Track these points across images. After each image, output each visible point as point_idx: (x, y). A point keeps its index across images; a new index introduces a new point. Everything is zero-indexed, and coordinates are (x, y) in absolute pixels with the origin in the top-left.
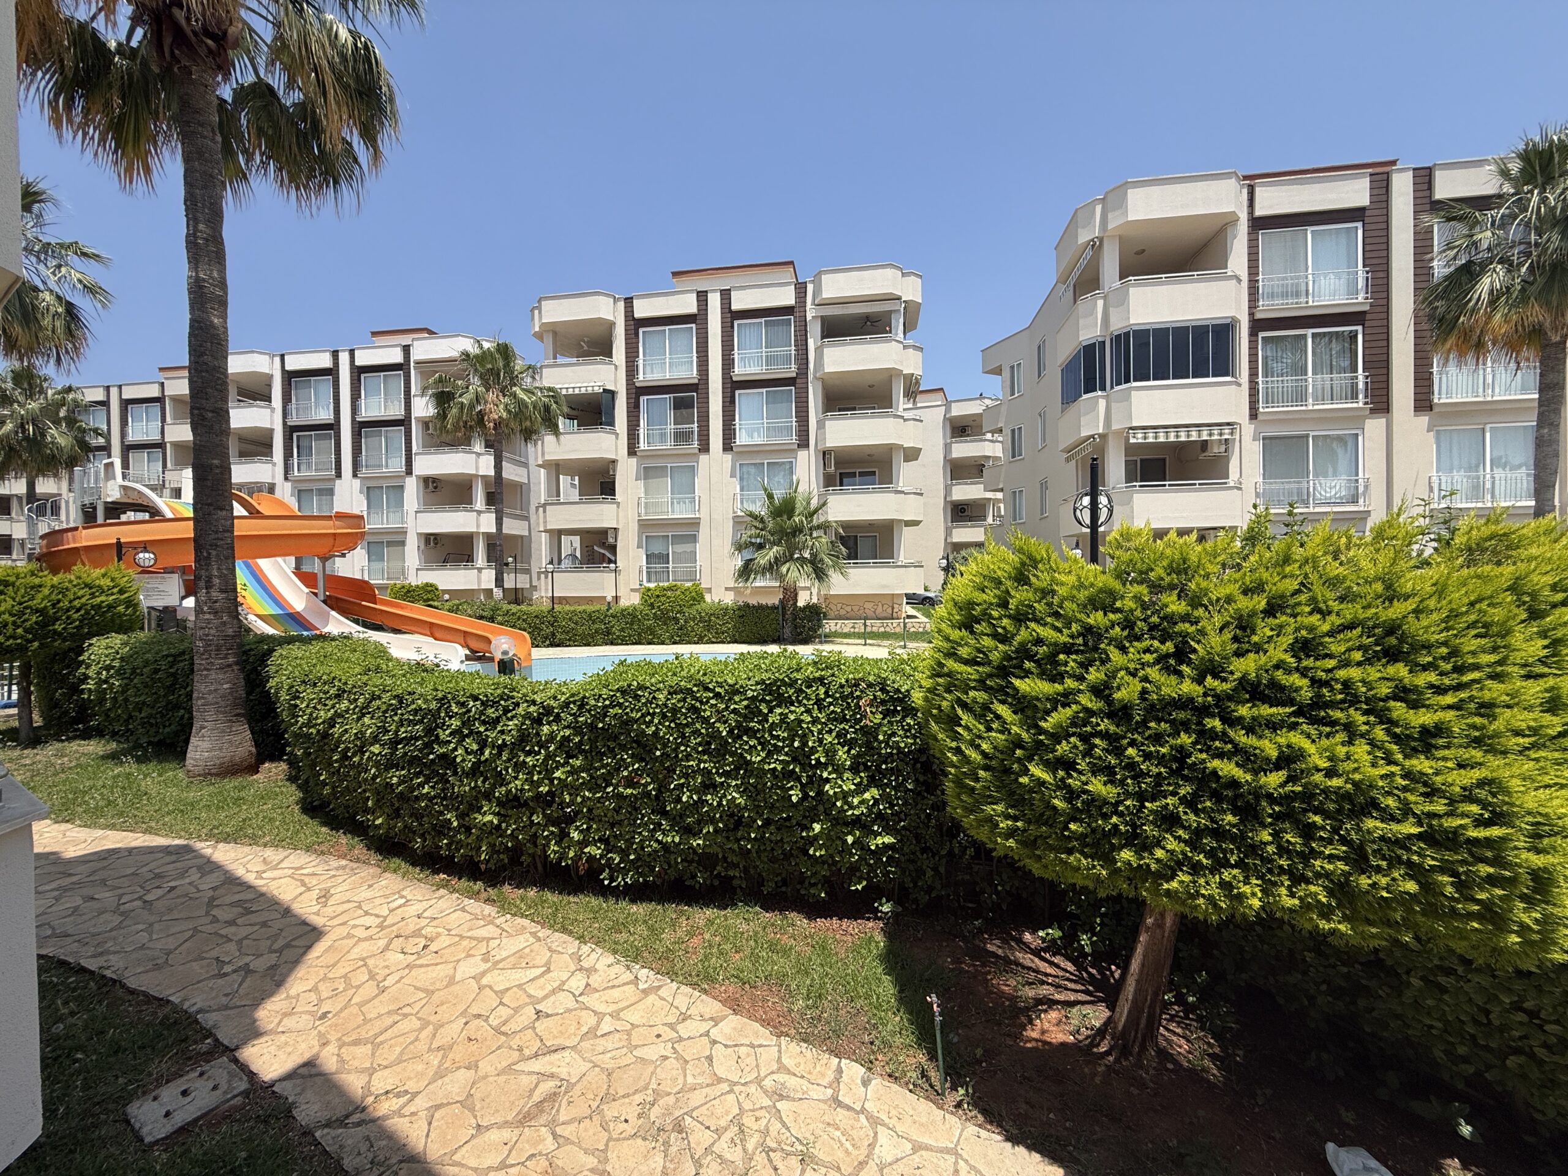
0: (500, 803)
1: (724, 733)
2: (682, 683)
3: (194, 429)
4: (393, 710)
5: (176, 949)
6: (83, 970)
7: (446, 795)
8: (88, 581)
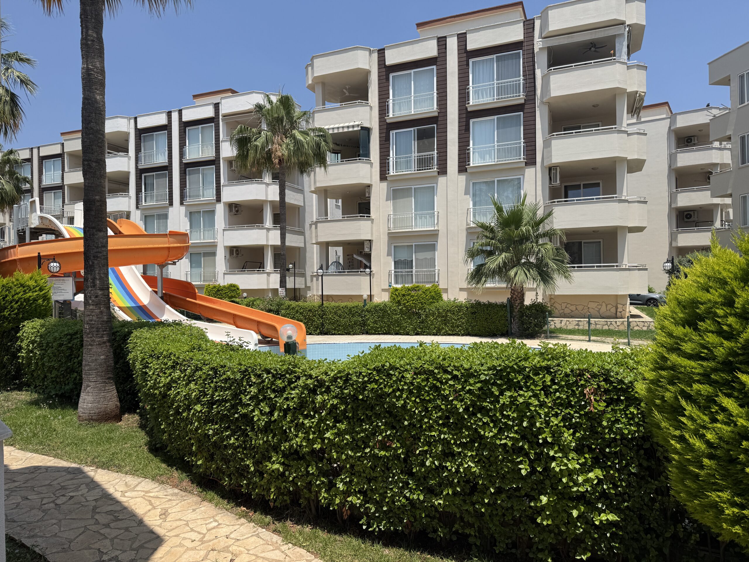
0: (284, 456)
1: (461, 410)
2: (425, 366)
3: (84, 175)
4: (210, 379)
5: (75, 539)
6: (23, 546)
7: (246, 446)
8: (22, 282)
